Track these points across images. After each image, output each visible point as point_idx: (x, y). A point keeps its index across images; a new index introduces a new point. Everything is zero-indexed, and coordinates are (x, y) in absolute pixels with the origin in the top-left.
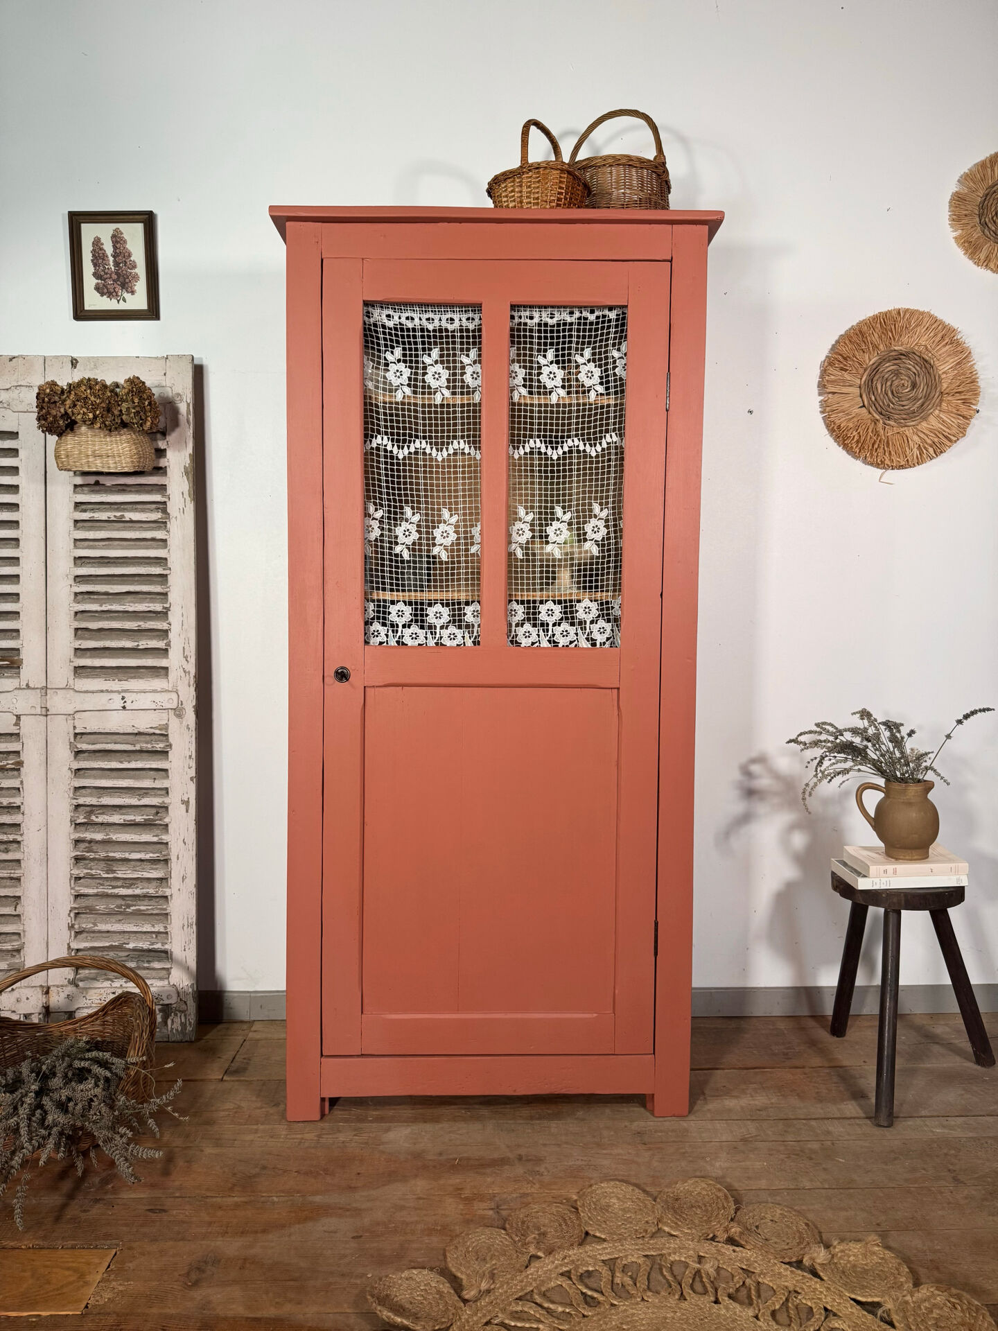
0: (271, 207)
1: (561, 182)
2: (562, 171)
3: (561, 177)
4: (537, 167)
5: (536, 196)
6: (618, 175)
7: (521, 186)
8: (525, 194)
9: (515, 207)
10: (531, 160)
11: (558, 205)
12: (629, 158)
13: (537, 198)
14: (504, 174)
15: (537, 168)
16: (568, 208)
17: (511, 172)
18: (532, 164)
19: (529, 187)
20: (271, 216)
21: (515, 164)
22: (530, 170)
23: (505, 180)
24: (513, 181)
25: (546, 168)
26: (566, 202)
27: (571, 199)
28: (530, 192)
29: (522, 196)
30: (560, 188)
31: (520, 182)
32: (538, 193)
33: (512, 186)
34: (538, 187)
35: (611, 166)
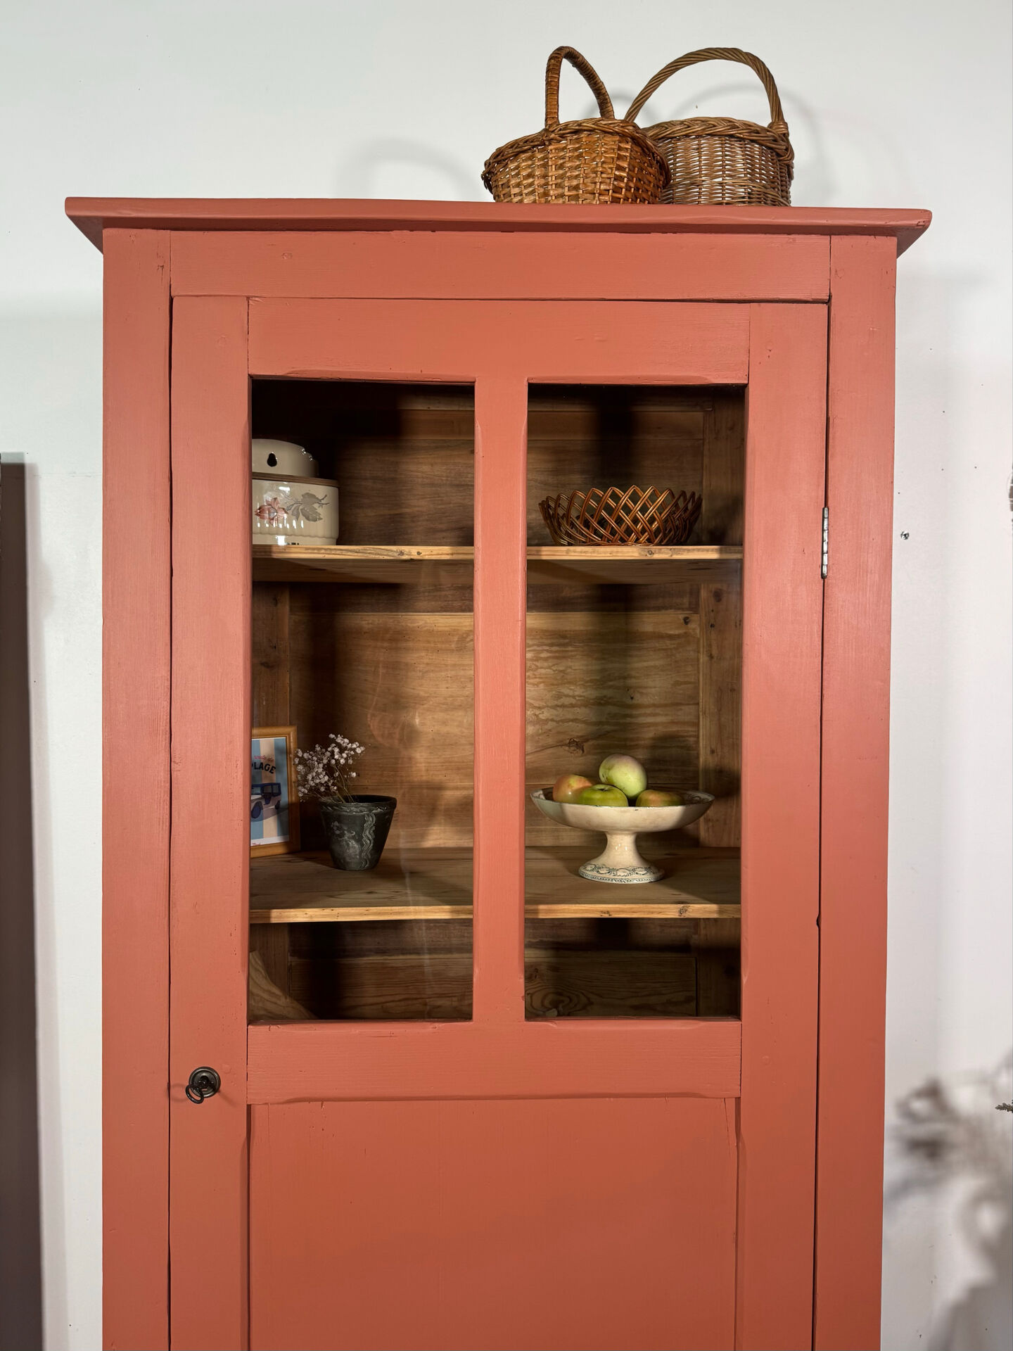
0: (68, 200)
1: (620, 158)
2: (623, 136)
3: (620, 149)
4: (577, 130)
5: (575, 183)
6: (712, 154)
7: (545, 166)
8: (552, 180)
9: (534, 202)
10: (563, 118)
11: (615, 201)
12: (731, 123)
13: (577, 188)
14: (514, 145)
15: (576, 132)
16: (631, 203)
17: (526, 140)
18: (567, 125)
19: (561, 167)
20: (72, 218)
21: (534, 124)
22: (563, 136)
23: (516, 155)
24: (530, 158)
25: (592, 131)
26: (629, 195)
27: (637, 189)
28: (562, 177)
29: (547, 184)
30: (620, 168)
31: (543, 159)
32: (577, 177)
33: (529, 166)
34: (577, 167)
35: (699, 137)
